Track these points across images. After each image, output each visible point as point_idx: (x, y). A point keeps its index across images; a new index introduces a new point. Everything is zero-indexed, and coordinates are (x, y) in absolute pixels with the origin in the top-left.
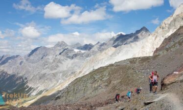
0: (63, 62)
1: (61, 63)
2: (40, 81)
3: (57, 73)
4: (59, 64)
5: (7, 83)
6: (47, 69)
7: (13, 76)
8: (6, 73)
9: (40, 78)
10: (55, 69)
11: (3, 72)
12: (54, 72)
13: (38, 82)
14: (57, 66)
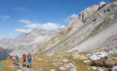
0: (37, 37)
1: (35, 38)
2: (19, 51)
3: (32, 45)
4: (34, 39)
5: (2, 54)
6: (25, 42)
7: (6, 50)
8: (3, 48)
9: (19, 49)
10: (31, 42)
11: (1, 48)
12: (30, 44)
13: (17, 52)
14: (33, 40)
